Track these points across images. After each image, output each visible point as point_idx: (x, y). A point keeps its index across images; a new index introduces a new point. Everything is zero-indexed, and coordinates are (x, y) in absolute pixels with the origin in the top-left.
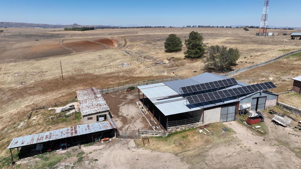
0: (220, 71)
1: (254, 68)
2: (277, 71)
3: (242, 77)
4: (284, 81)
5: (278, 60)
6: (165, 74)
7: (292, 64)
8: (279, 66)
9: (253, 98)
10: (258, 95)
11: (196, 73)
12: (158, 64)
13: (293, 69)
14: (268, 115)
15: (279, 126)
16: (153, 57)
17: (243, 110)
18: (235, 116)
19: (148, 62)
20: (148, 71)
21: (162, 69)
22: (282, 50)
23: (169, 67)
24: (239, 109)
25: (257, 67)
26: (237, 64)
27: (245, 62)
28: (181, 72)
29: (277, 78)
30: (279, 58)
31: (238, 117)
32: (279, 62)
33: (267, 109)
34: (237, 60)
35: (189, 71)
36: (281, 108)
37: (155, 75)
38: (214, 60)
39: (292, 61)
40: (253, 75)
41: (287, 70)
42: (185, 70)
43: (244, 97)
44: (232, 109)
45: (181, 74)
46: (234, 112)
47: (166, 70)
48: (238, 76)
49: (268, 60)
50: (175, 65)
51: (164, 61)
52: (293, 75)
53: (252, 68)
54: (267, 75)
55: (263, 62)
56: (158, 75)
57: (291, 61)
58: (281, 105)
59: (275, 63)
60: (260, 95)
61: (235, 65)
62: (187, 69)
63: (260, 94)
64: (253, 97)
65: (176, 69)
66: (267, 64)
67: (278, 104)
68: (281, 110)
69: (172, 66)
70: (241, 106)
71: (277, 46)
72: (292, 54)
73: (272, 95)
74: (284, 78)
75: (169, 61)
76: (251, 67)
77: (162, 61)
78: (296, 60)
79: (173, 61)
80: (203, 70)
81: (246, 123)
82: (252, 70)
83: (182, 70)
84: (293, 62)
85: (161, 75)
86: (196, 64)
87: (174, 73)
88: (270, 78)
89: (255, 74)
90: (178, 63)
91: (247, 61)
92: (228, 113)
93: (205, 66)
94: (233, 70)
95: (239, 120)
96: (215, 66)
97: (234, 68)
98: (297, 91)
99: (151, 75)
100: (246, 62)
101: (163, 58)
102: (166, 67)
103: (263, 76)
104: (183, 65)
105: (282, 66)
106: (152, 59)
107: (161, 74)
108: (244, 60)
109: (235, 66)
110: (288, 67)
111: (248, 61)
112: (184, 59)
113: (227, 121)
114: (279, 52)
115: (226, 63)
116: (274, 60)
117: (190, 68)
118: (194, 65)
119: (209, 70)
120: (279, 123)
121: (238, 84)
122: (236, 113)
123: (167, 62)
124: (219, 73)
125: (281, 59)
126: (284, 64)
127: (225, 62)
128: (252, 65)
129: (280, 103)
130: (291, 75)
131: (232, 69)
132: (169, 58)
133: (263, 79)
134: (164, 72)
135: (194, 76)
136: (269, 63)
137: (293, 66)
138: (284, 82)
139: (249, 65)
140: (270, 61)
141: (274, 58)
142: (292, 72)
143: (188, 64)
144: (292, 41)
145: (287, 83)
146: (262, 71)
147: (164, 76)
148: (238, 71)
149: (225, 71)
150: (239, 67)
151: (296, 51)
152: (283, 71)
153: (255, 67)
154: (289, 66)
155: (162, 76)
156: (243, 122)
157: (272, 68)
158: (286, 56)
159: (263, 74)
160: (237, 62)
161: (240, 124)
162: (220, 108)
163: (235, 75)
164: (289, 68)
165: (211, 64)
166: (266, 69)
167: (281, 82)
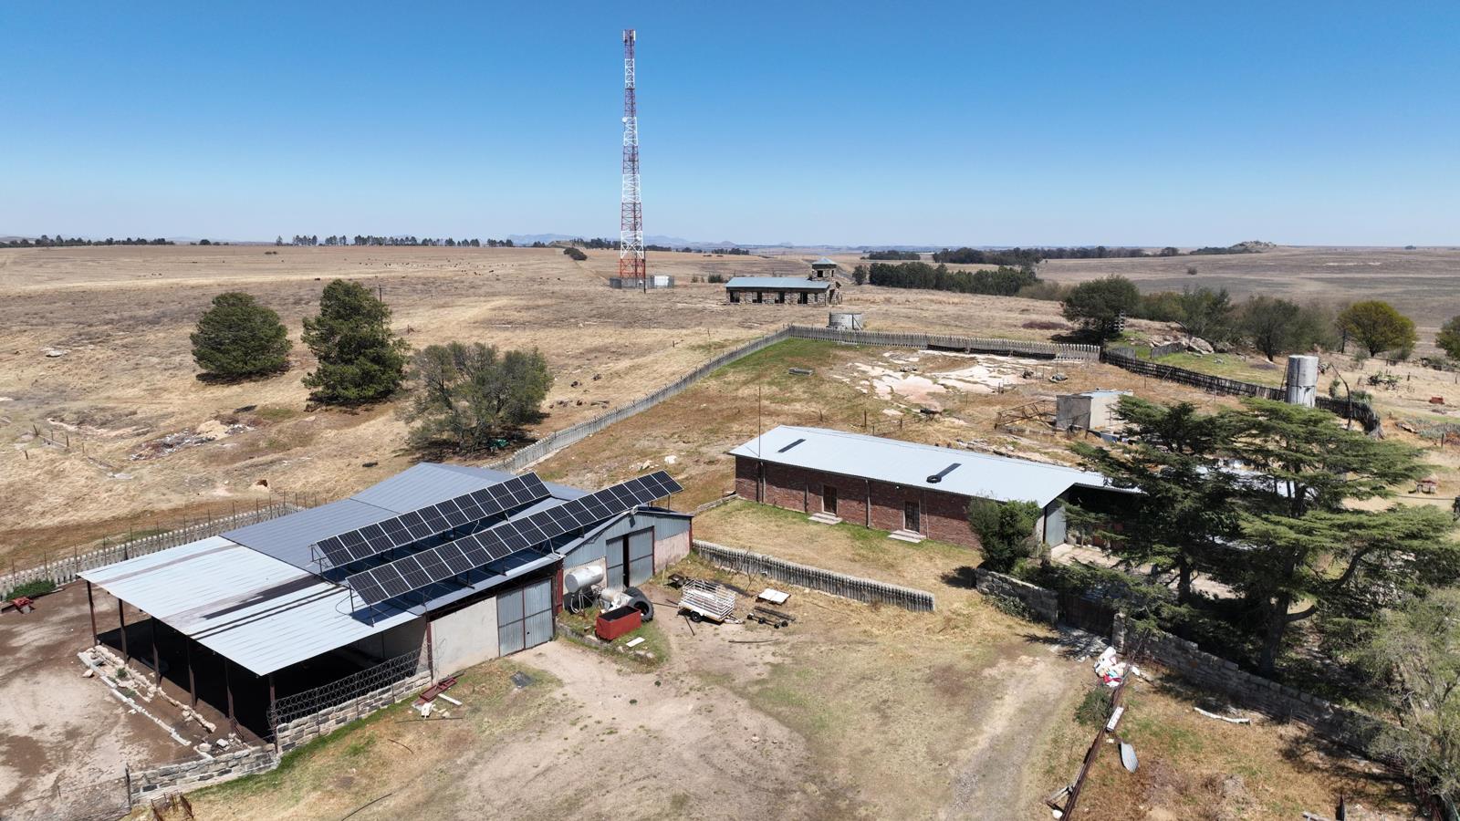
0: (483, 451)
1: (609, 422)
2: (689, 429)
3: (568, 463)
4: (711, 462)
5: (691, 386)
6: (221, 492)
7: (735, 399)
8: (695, 408)
9: (609, 542)
10: (623, 528)
11: (374, 469)
12: (171, 446)
13: (737, 415)
14: (666, 593)
15: (703, 623)
16: (135, 413)
17: (577, 593)
18: (554, 620)
19: (106, 440)
20: (119, 488)
21: (200, 471)
22: (700, 347)
23: (234, 458)
24: (565, 591)
25: (620, 418)
26: (547, 415)
27: (574, 404)
28: (300, 473)
29: (689, 454)
30: (693, 377)
31: (566, 622)
32: (695, 395)
33: (661, 572)
34: (543, 397)
35: (340, 463)
36: (706, 562)
37: (165, 506)
38: (450, 406)
39: (734, 387)
40: (607, 453)
41: (719, 420)
42: (320, 464)
43: (579, 541)
44: (539, 595)
45: (300, 484)
46: (548, 605)
47: (217, 471)
48: (553, 465)
49: (657, 390)
50: (262, 444)
51: (202, 427)
52: (738, 437)
53: (603, 426)
54: (657, 446)
55: (640, 396)
56: (177, 500)
57: (731, 388)
58: (705, 550)
59: (681, 397)
60: (632, 526)
61: (537, 418)
62: (328, 455)
63: (632, 523)
64: (609, 534)
65: (272, 462)
66: (655, 403)
67: (694, 548)
68: (706, 567)
69: (252, 449)
70: (571, 578)
71: (684, 331)
72: (733, 360)
73: (671, 520)
74: (714, 451)
75: (227, 428)
76: (597, 422)
77: (193, 431)
78: (745, 383)
79: (254, 423)
80: (407, 452)
81: (595, 639)
82: (603, 432)
83: (303, 465)
84: (737, 389)
85: (198, 499)
86: (371, 430)
87: (264, 483)
88: (666, 459)
89: (616, 448)
90: (280, 432)
91: (584, 398)
92: (527, 614)
93: (412, 434)
94: (534, 441)
95: (569, 633)
96: (456, 430)
97: (534, 431)
98: (749, 495)
99: (138, 506)
100: (579, 404)
101: (195, 414)
102: (215, 458)
103: (643, 454)
104: (304, 439)
105: (703, 410)
106: (128, 425)
107: (194, 498)
108: (572, 396)
109: (539, 423)
110: (722, 410)
111: (587, 398)
112: (309, 409)
113: (524, 649)
114: (690, 352)
115: (501, 414)
116: (677, 386)
117: (344, 451)
118: (360, 437)
119: (432, 449)
120: (702, 612)
121: (550, 496)
122: (555, 611)
123: (219, 431)
124: (477, 458)
125: (698, 383)
126: (710, 399)
127: (499, 410)
128: (602, 413)
129: (700, 543)
130: (733, 437)
131: (530, 435)
132: (230, 412)
133: (645, 466)
134: (209, 482)
135: (367, 483)
136: (661, 399)
137: (738, 404)
138: (713, 468)
139: (590, 414)
140: (664, 392)
141: (677, 379)
142: (735, 427)
143: (331, 434)
144: (732, 307)
145: (722, 468)
146: (638, 432)
147: (215, 503)
148: (550, 442)
149: (501, 449)
150: (555, 427)
151: (744, 350)
152: (709, 427)
153: (614, 420)
154: (725, 406)
155: (200, 505)
156: (582, 636)
157: (673, 418)
158: (715, 369)
159: (644, 443)
160: (544, 406)
161: (573, 649)
162: (495, 598)
163: (542, 460)
164: (725, 413)
165: (440, 423)
166: (652, 424)
167: (703, 466)
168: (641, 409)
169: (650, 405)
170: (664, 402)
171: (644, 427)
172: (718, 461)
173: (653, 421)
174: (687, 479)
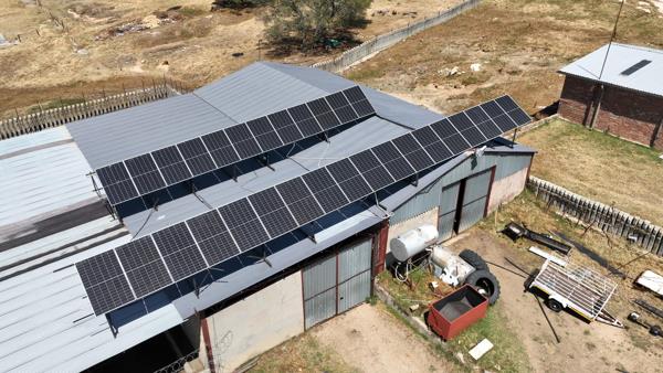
0: (319, 49)
1: (418, 30)
2: (486, 38)
3: (386, 64)
4: (513, 72)
6: (137, 69)
7: (522, 14)
8: (488, 21)
11: (240, 58)
12: (121, 32)
13: (528, 29)
16: (113, 8)
19: (89, 25)
20: (74, 61)
21: (130, 52)
23: (156, 42)
25: (427, 27)
26: (370, 22)
27: (390, 14)
28: (190, 58)
29: (493, 63)
32: (487, 9)
34: (368, 6)
35: (219, 51)
37: (95, 78)
38: (295, 9)
40: (418, 57)
41: (513, 32)
42: (206, 51)
45: (186, 68)
47: (140, 52)
48: (374, 64)
50: (177, 33)
51: (145, 20)
52: (534, 49)
53: (414, 33)
54: (462, 54)
55: (442, 9)
56: (105, 74)
59: (473, 11)
61: (363, 23)
62: (213, 45)
65: (176, 48)
66: (455, 15)
69: (170, 37)
74: (513, 61)
75: (160, 21)
76: (410, 29)
77: (139, 22)
79: (176, 18)
80: (267, 46)
82: (414, 38)
83: (194, 51)
84: (522, 7)
85: (120, 73)
86: (246, 27)
87: (167, 63)
88: (472, 66)
89: (426, 54)
90: (189, 25)
91: (397, 9)
93: (266, 31)
94: (359, 42)
96: (301, 29)
97: (359, 34)
99: (78, 77)
100: (394, 13)
101: (145, 10)
102: (143, 42)
103: (450, 61)
104: (203, 31)
105: (496, 22)
106: (107, 16)
107: (118, 72)
108: (389, 7)
109: (364, 28)
110: (513, 24)
111: (400, 10)
112: (213, 10)
115: (335, 19)
117: (226, 42)
119: (281, 47)
123: (152, 22)
124: (315, 54)
126: (500, 14)
127: (333, 15)
128: (413, 22)
130: (529, 49)
131: (357, 37)
132: (165, 10)
133: (453, 71)
134: (132, 61)
135: (231, 70)
136: (459, 13)
137: (525, 18)
139: (403, 22)
140: (462, 6)
143: (220, 28)
146: (443, 39)
147: (128, 78)
148: (372, 45)
149: (333, 47)
150: (377, 32)
152: (505, 38)
153: (422, 28)
154: (514, 20)
155: (120, 78)
157: (471, 29)
159: (448, 50)
160: (369, 13)
163: (364, 59)
164: (516, 26)
165: (288, 24)
166: (455, 33)
168: (443, 20)
169: (450, 17)
170: (461, 15)
171: (447, 35)
173: (454, 30)
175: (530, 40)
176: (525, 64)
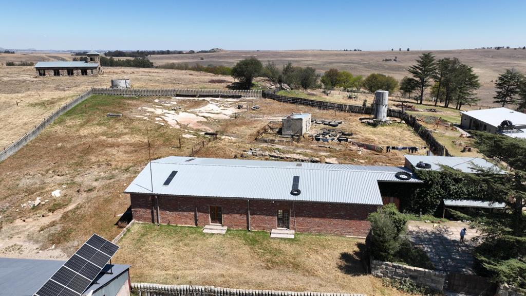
2: (58, 164)
4: (90, 190)
5: (43, 131)
7: (80, 137)
8: (54, 147)
13: (89, 149)
22: (36, 104)
29: (72, 184)
30: (43, 125)
32: (49, 137)
39: (75, 129)
41: (78, 155)
49: (21, 138)
54: (39, 183)
55: (7, 143)
57: (73, 130)
59: (38, 140)
66: (21, 147)
67: (133, 291)
71: (20, 95)
72: (66, 111)
78: (82, 126)
84: (78, 131)
88: (53, 194)
98: (145, 219)
105: (61, 148)
110: (76, 147)
114: (31, 108)
116: (34, 133)
125: (47, 129)
126: (62, 140)
130: (95, 167)
133: (37, 203)
136: (25, 144)
137: (84, 140)
140: (25, 139)
141: (31, 128)
144: (41, 78)
146: (16, 173)
151: (71, 104)
152: (73, 161)
154: (75, 143)
157: (41, 158)
158: (56, 118)
164: (80, 149)
166: (26, 164)
167: (85, 194)
168: (11, 153)
169: (17, 149)
170: (27, 145)
171: (19, 168)
172: (95, 188)
173: (25, 161)
174: (77, 208)
175: (93, 159)
176: (96, 180)
